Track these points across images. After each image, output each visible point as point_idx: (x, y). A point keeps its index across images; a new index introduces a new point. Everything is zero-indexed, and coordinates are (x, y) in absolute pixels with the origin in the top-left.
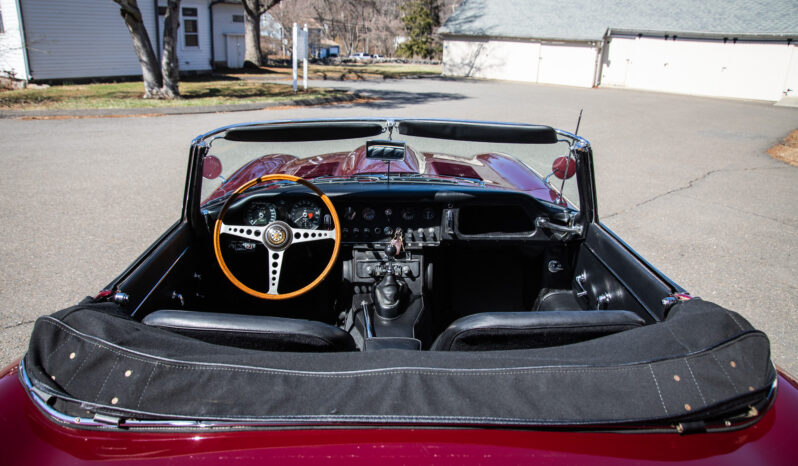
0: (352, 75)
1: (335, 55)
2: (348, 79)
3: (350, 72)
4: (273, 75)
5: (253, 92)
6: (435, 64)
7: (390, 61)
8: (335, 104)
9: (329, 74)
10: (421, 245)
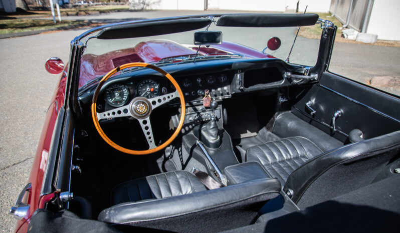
0: (82, 13)
1: (68, 3)
2: (81, 15)
3: (80, 11)
4: (37, 15)
5: (29, 25)
6: (123, 4)
7: (99, 5)
8: (80, 27)
9: (70, 13)
10: (220, 98)
